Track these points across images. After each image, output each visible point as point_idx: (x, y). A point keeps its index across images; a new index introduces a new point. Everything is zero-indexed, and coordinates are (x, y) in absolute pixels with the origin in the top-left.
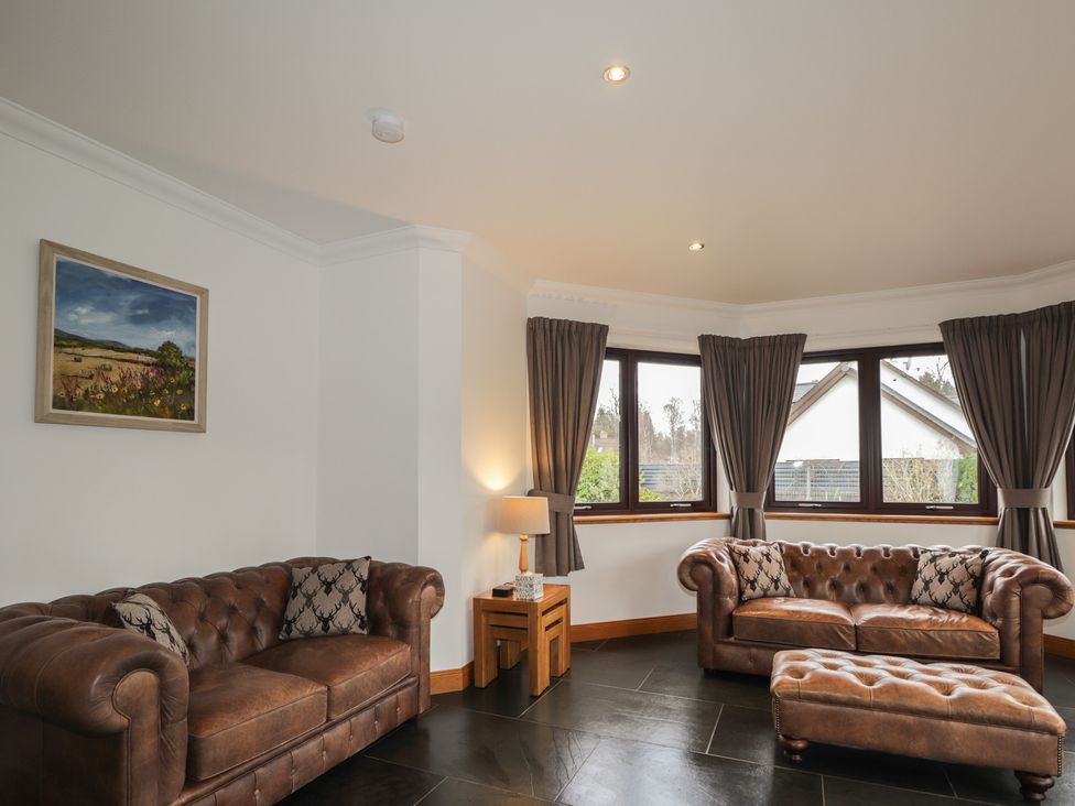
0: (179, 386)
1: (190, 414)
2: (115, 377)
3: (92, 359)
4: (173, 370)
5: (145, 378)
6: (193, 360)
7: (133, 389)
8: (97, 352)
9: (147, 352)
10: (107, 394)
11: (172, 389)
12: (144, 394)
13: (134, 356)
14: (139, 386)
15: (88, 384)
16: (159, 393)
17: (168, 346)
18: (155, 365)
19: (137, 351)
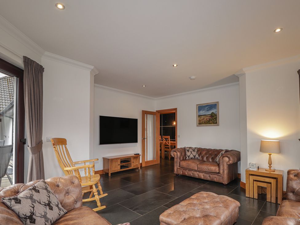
0: (214, 119)
1: (216, 123)
2: (205, 119)
3: (202, 117)
4: (213, 116)
5: (209, 119)
6: (216, 114)
7: (208, 121)
8: (203, 116)
9: (209, 115)
10: (204, 122)
11: (213, 119)
12: (209, 121)
13: (207, 116)
14: (208, 120)
15: (202, 121)
16: (211, 120)
17: (213, 113)
18: (211, 116)
19: (208, 115)
